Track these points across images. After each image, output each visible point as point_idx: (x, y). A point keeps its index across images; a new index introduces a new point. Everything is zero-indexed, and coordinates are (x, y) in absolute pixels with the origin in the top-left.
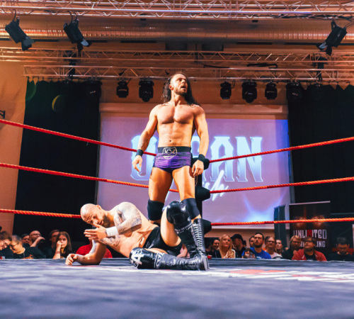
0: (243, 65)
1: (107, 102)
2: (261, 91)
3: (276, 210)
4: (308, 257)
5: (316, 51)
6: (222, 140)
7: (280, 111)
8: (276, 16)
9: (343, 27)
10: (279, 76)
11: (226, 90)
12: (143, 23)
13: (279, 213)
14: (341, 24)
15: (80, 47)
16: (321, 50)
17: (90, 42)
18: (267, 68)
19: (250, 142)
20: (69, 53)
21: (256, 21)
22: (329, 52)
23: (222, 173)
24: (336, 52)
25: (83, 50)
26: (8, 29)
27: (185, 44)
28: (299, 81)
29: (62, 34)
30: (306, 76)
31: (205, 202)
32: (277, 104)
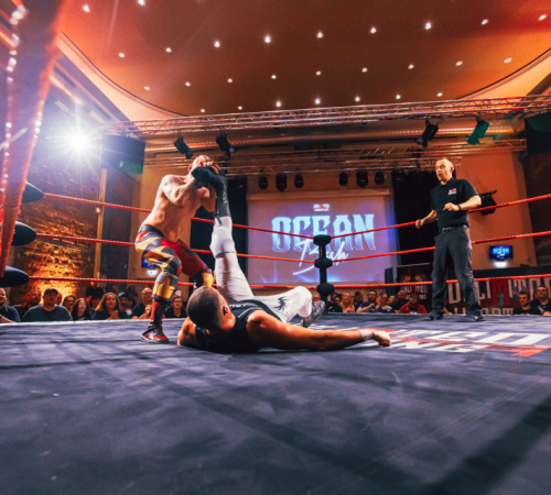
0: (356, 159)
1: (252, 193)
2: (371, 178)
3: (386, 271)
4: (412, 309)
5: (415, 145)
6: (342, 218)
7: (387, 193)
8: (380, 119)
9: (435, 124)
10: (385, 166)
11: (343, 179)
12: (277, 131)
13: (388, 273)
14: (434, 122)
15: (228, 153)
16: (419, 143)
17: (236, 148)
18: (375, 160)
19: (364, 219)
20: (222, 158)
21: (364, 123)
22: (425, 144)
23: (343, 243)
24: (431, 145)
25: (232, 155)
26: (175, 145)
27: (310, 145)
28: (402, 169)
29: (215, 144)
30: (408, 164)
31: (328, 270)
32: (385, 188)
